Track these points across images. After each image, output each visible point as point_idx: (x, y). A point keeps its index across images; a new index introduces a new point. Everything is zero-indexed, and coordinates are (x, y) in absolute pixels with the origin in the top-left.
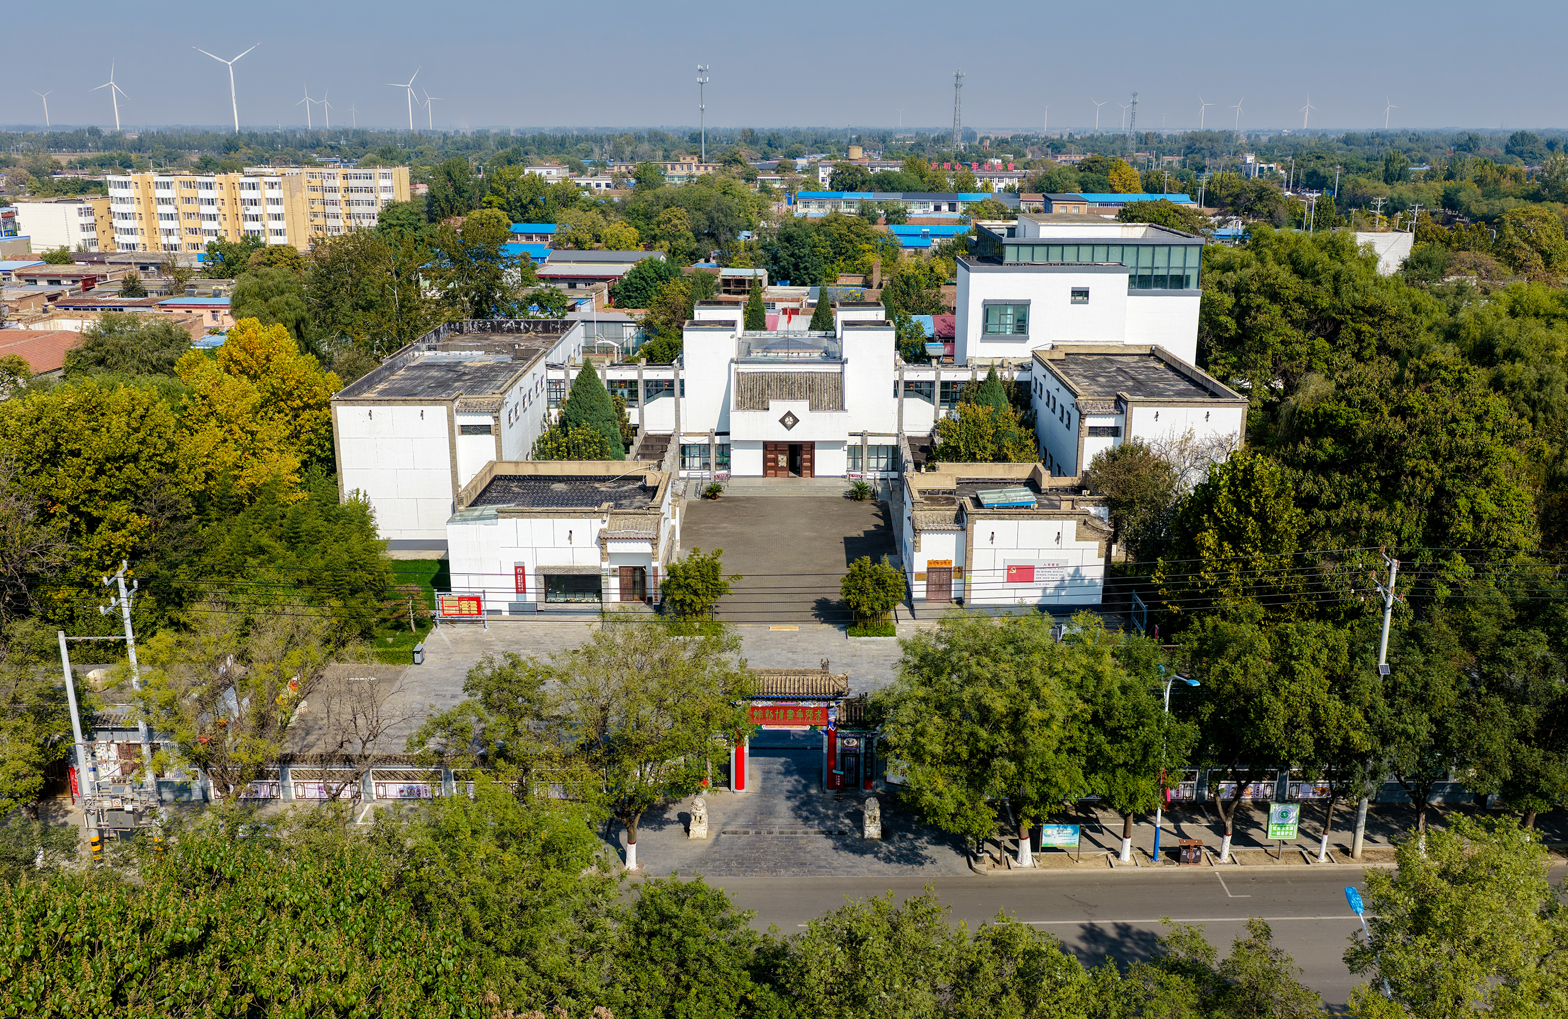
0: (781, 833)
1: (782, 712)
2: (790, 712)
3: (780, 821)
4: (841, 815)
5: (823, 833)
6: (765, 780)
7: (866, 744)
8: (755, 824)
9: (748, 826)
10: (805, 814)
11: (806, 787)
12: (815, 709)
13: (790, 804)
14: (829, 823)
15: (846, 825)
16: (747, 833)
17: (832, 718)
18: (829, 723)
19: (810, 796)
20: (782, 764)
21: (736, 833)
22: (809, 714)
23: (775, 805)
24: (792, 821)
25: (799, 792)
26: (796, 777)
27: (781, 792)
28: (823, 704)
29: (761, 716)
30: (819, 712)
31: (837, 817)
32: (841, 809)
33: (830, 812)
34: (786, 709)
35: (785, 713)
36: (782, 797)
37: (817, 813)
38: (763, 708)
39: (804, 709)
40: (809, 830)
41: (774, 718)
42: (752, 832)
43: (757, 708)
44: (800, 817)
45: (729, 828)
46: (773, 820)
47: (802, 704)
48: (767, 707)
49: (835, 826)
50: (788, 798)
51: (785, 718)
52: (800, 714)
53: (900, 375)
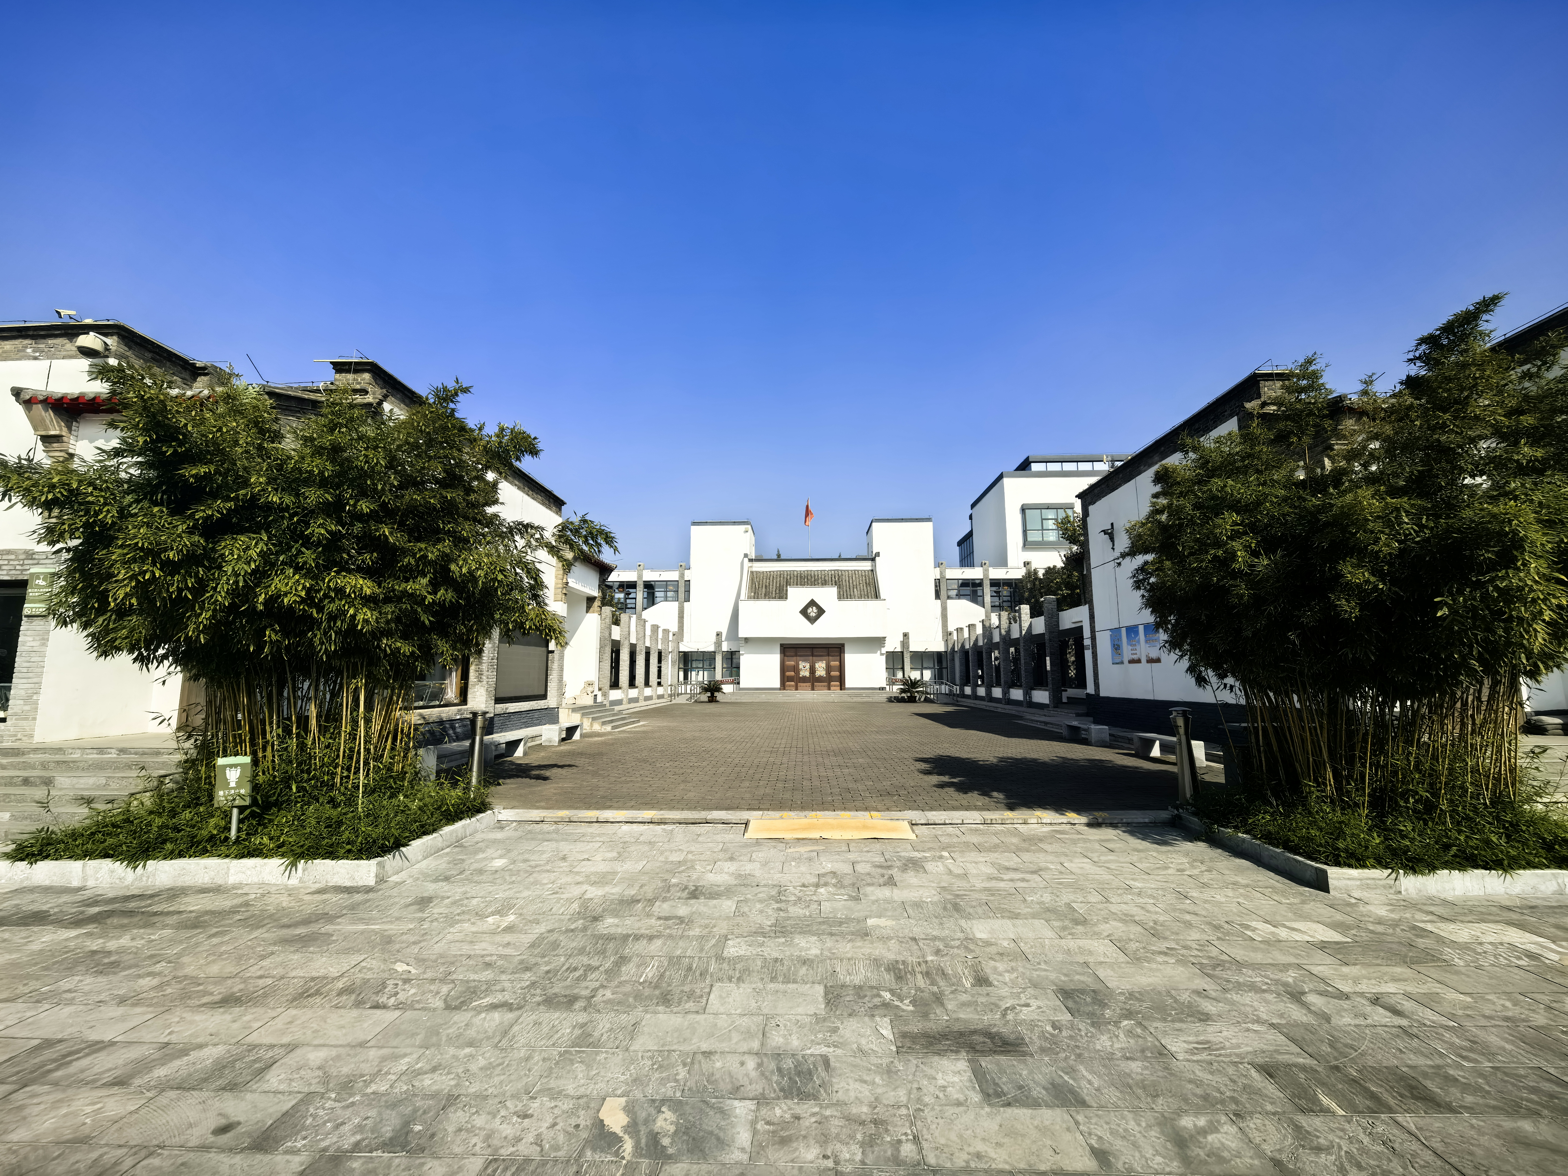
53: (941, 573)
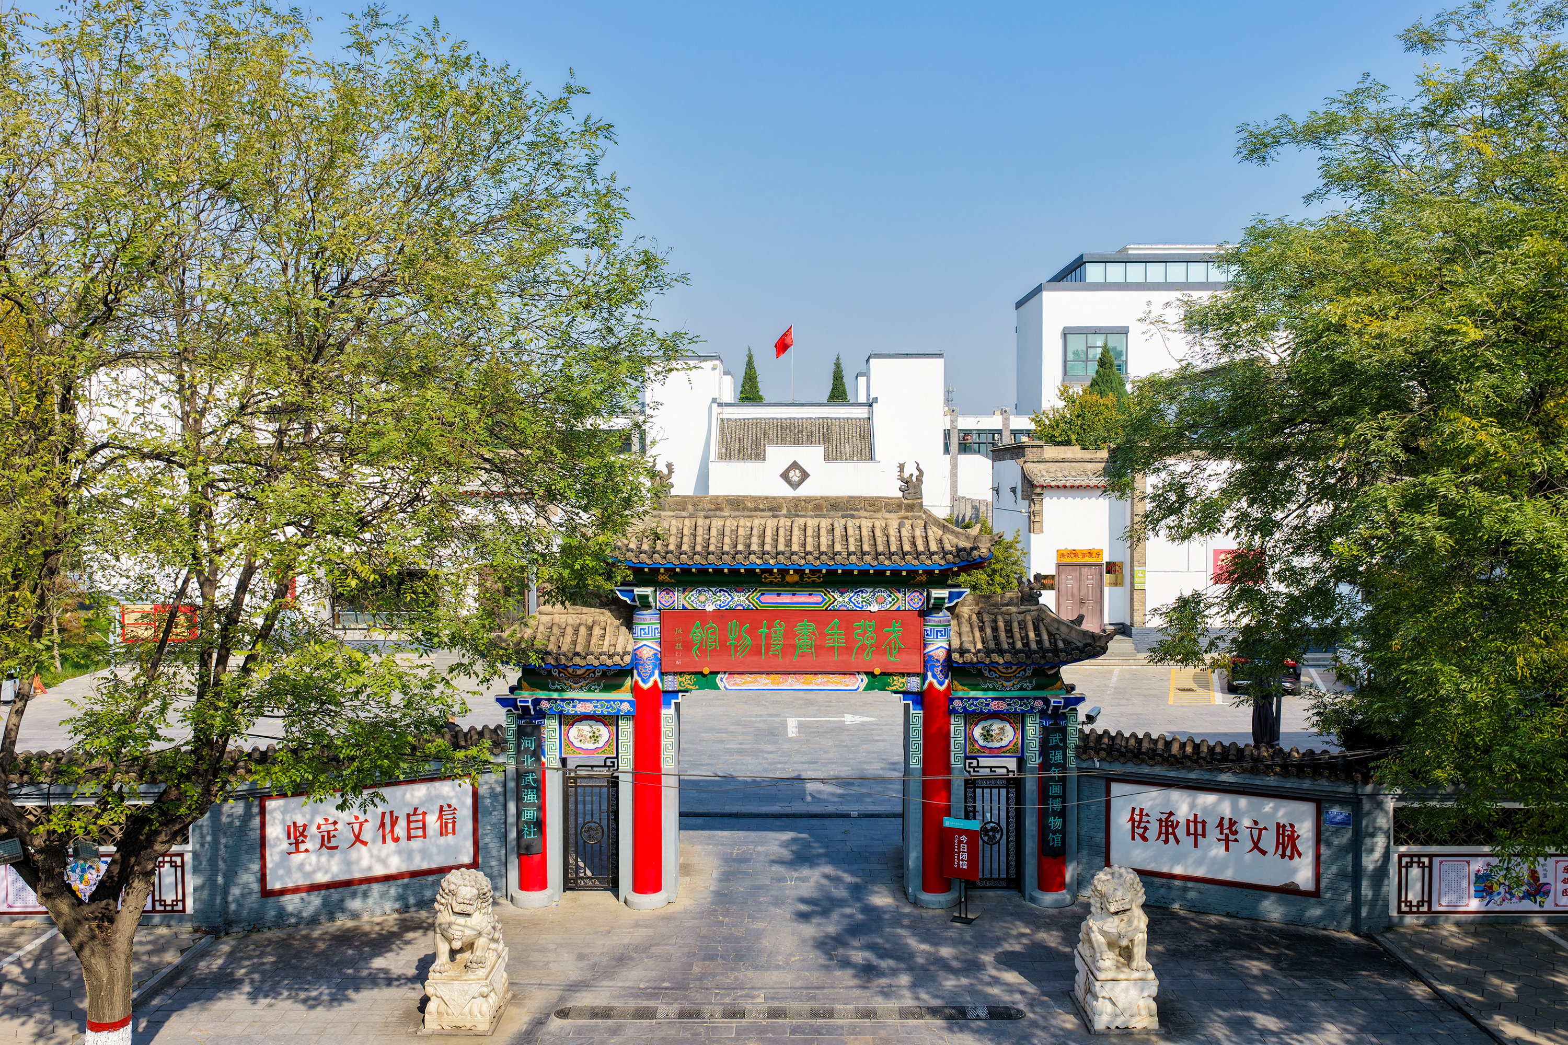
0: (775, 1014)
1: (779, 628)
2: (805, 628)
3: (773, 977)
4: (987, 958)
5: (934, 1012)
6: (727, 877)
7: (1046, 733)
8: (681, 986)
9: (655, 992)
10: (858, 956)
11: (857, 891)
12: (884, 618)
13: (809, 930)
14: (950, 983)
15: (1011, 988)
16: (648, 1014)
17: (937, 648)
18: (927, 662)
19: (869, 910)
20: (786, 844)
21: (605, 1013)
22: (865, 633)
23: (758, 935)
24: (816, 977)
25: (841, 903)
26: (829, 870)
27: (778, 902)
28: (909, 601)
29: (712, 641)
30: (895, 630)
31: (972, 967)
32: (982, 942)
33: (946, 952)
34: (791, 616)
35: (790, 634)
36: (785, 912)
37: (903, 956)
38: (722, 616)
39: (850, 616)
40: (879, 1003)
41: (756, 650)
42: (664, 1008)
43: (700, 615)
44: (846, 963)
45: (586, 999)
46: (749, 975)
47: (842, 600)
48: (731, 613)
49: (971, 991)
50: (804, 917)
51: (789, 648)
52: (835, 635)
53: (952, 422)
